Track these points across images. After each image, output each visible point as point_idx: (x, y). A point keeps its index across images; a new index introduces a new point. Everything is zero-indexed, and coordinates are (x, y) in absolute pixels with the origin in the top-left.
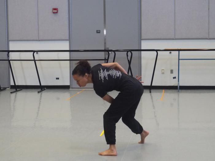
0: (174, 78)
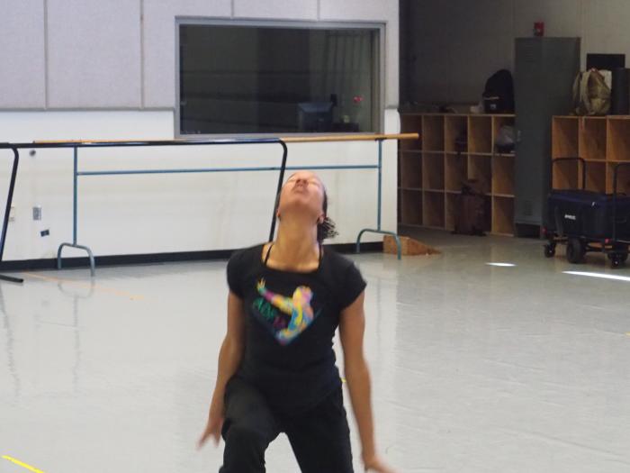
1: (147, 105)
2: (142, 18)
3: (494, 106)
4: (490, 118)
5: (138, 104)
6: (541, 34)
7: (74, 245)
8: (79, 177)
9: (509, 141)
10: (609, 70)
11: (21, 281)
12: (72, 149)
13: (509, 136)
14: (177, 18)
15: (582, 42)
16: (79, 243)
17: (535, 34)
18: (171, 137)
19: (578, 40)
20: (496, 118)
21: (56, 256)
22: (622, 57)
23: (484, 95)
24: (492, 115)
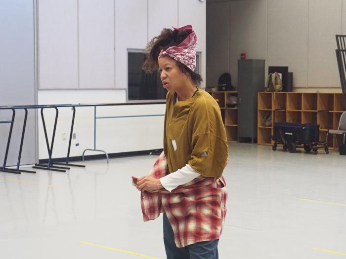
0: (77, 145)
1: (117, 87)
2: (115, 49)
3: (224, 88)
4: (224, 93)
5: (113, 87)
6: (244, 58)
7: (95, 150)
8: (97, 120)
9: (235, 102)
10: (280, 73)
11: (85, 166)
12: (94, 107)
13: (235, 101)
14: (128, 49)
15: (266, 61)
16: (97, 149)
17: (241, 58)
18: (124, 102)
19: (264, 60)
20: (227, 93)
21: (82, 155)
22: (287, 68)
23: (219, 84)
24: (225, 92)
